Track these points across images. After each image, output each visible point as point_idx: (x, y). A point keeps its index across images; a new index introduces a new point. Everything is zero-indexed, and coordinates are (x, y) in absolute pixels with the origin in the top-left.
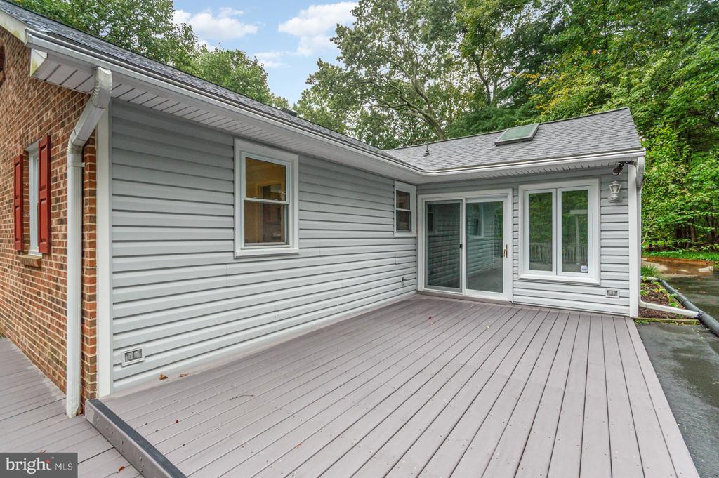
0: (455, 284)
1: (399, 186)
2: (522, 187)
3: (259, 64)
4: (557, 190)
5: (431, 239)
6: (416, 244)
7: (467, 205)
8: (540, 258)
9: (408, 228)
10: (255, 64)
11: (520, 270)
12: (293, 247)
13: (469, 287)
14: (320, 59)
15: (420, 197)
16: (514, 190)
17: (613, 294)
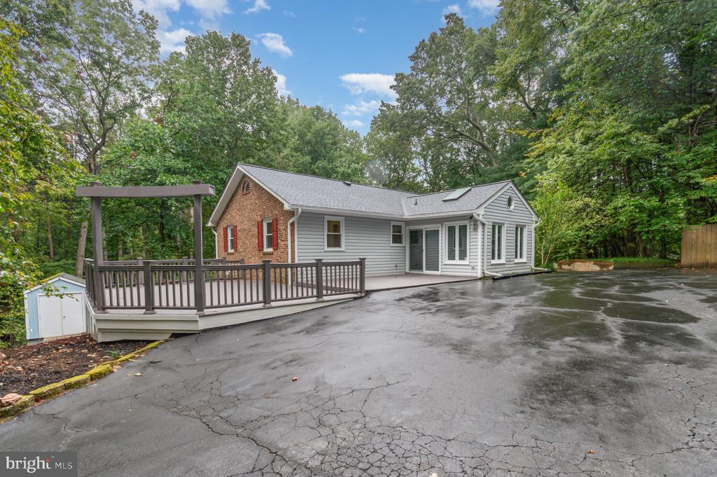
0: (421, 269)
1: (393, 223)
2: (445, 223)
3: (333, 115)
4: (457, 224)
5: (411, 248)
6: (405, 250)
7: (426, 231)
8: (451, 257)
9: (401, 242)
10: (330, 115)
11: (444, 260)
12: (343, 248)
13: (426, 270)
14: (382, 101)
15: (407, 227)
16: (442, 224)
17: (473, 268)
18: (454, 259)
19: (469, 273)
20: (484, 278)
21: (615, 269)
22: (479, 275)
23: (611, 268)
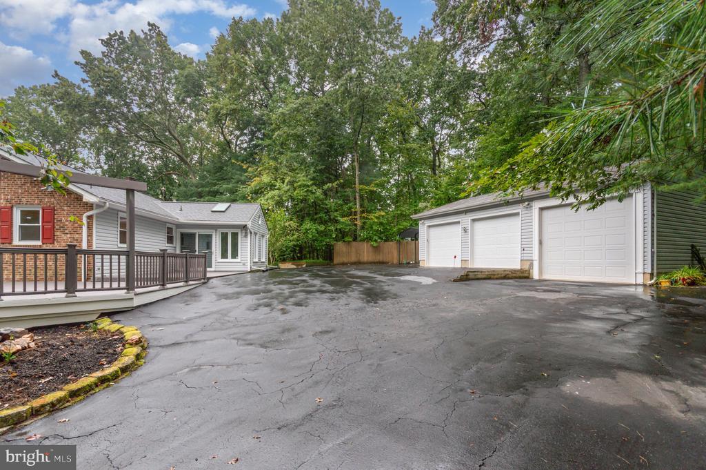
1: (168, 225)
2: (218, 230)
4: (230, 232)
7: (199, 235)
8: (224, 255)
9: (172, 243)
11: (217, 259)
15: (178, 230)
16: (216, 230)
17: (244, 264)
18: (227, 258)
19: (241, 268)
20: (251, 272)
21: (307, 266)
22: (249, 270)
23: (304, 266)
